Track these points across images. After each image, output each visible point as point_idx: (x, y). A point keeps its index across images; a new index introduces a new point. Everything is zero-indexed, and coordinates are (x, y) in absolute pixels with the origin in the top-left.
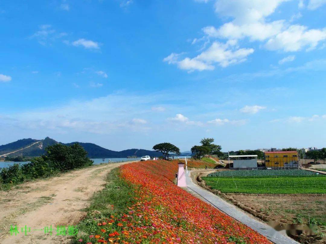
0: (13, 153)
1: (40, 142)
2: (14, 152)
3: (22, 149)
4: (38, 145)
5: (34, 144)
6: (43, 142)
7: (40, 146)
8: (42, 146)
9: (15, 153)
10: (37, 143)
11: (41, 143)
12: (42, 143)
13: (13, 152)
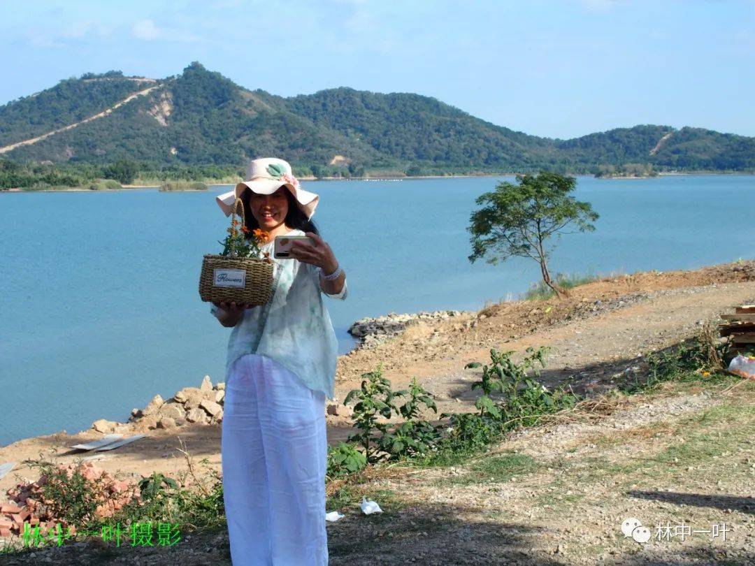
0: (27, 146)
1: (160, 91)
2: (30, 142)
3: (69, 128)
4: (149, 107)
5: (128, 100)
6: (174, 91)
7: (161, 111)
8: (167, 108)
9: (40, 144)
10: (145, 92)
11: (163, 96)
12: (170, 95)
13: (26, 142)
